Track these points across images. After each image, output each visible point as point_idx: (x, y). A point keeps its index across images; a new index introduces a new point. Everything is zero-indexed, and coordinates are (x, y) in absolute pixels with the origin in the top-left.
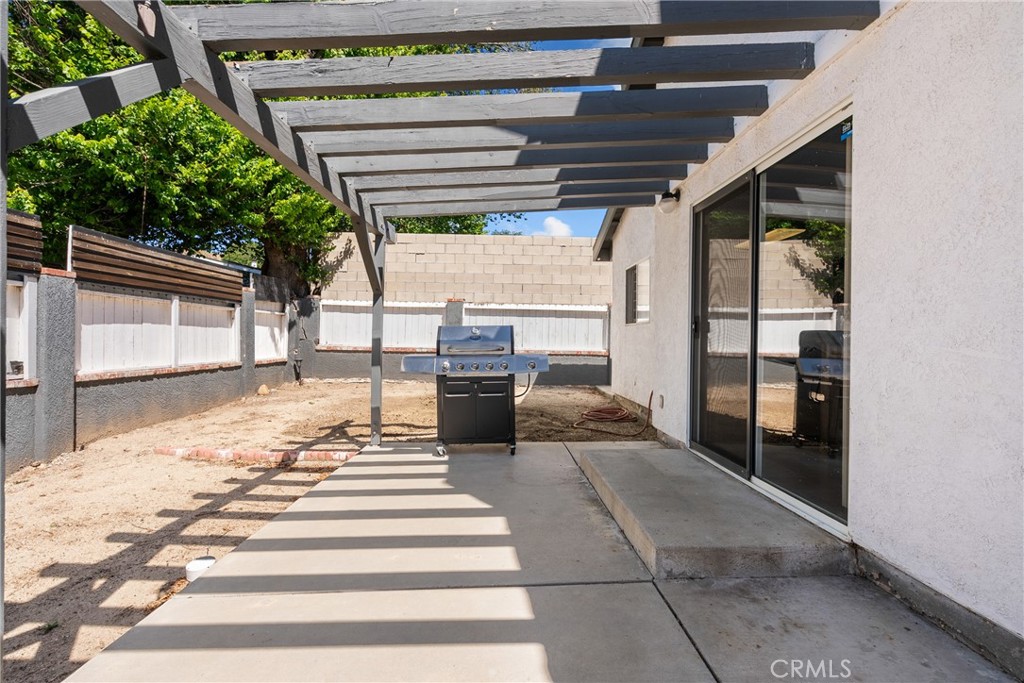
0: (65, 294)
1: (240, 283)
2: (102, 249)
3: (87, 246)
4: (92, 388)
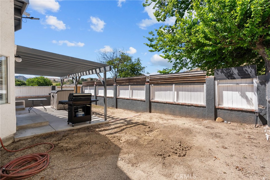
1: (205, 75)
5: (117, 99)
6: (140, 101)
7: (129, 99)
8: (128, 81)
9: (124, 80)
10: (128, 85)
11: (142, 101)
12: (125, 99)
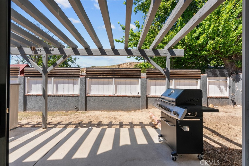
0: (144, 81)
1: (200, 73)
2: (152, 72)
3: (149, 72)
4: (151, 98)
5: (86, 97)
6: (131, 97)
7: (113, 97)
8: (111, 73)
9: (103, 71)
10: (111, 78)
11: (135, 97)
12: (105, 96)
